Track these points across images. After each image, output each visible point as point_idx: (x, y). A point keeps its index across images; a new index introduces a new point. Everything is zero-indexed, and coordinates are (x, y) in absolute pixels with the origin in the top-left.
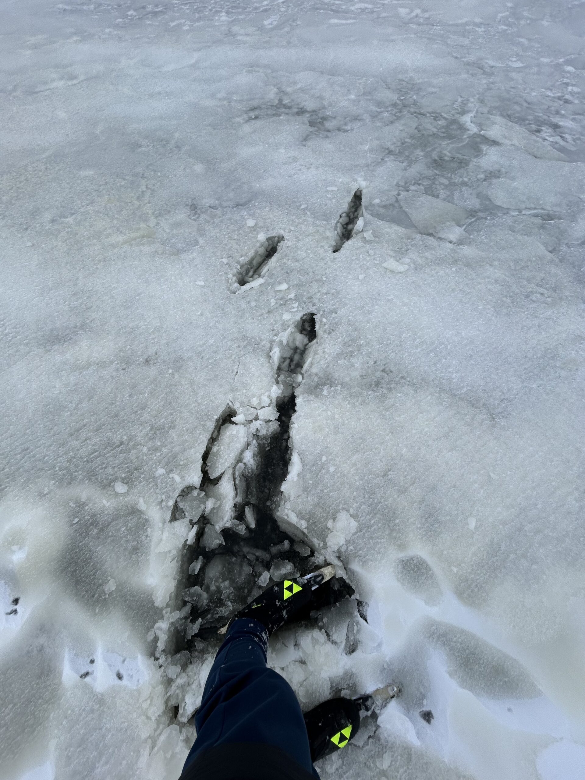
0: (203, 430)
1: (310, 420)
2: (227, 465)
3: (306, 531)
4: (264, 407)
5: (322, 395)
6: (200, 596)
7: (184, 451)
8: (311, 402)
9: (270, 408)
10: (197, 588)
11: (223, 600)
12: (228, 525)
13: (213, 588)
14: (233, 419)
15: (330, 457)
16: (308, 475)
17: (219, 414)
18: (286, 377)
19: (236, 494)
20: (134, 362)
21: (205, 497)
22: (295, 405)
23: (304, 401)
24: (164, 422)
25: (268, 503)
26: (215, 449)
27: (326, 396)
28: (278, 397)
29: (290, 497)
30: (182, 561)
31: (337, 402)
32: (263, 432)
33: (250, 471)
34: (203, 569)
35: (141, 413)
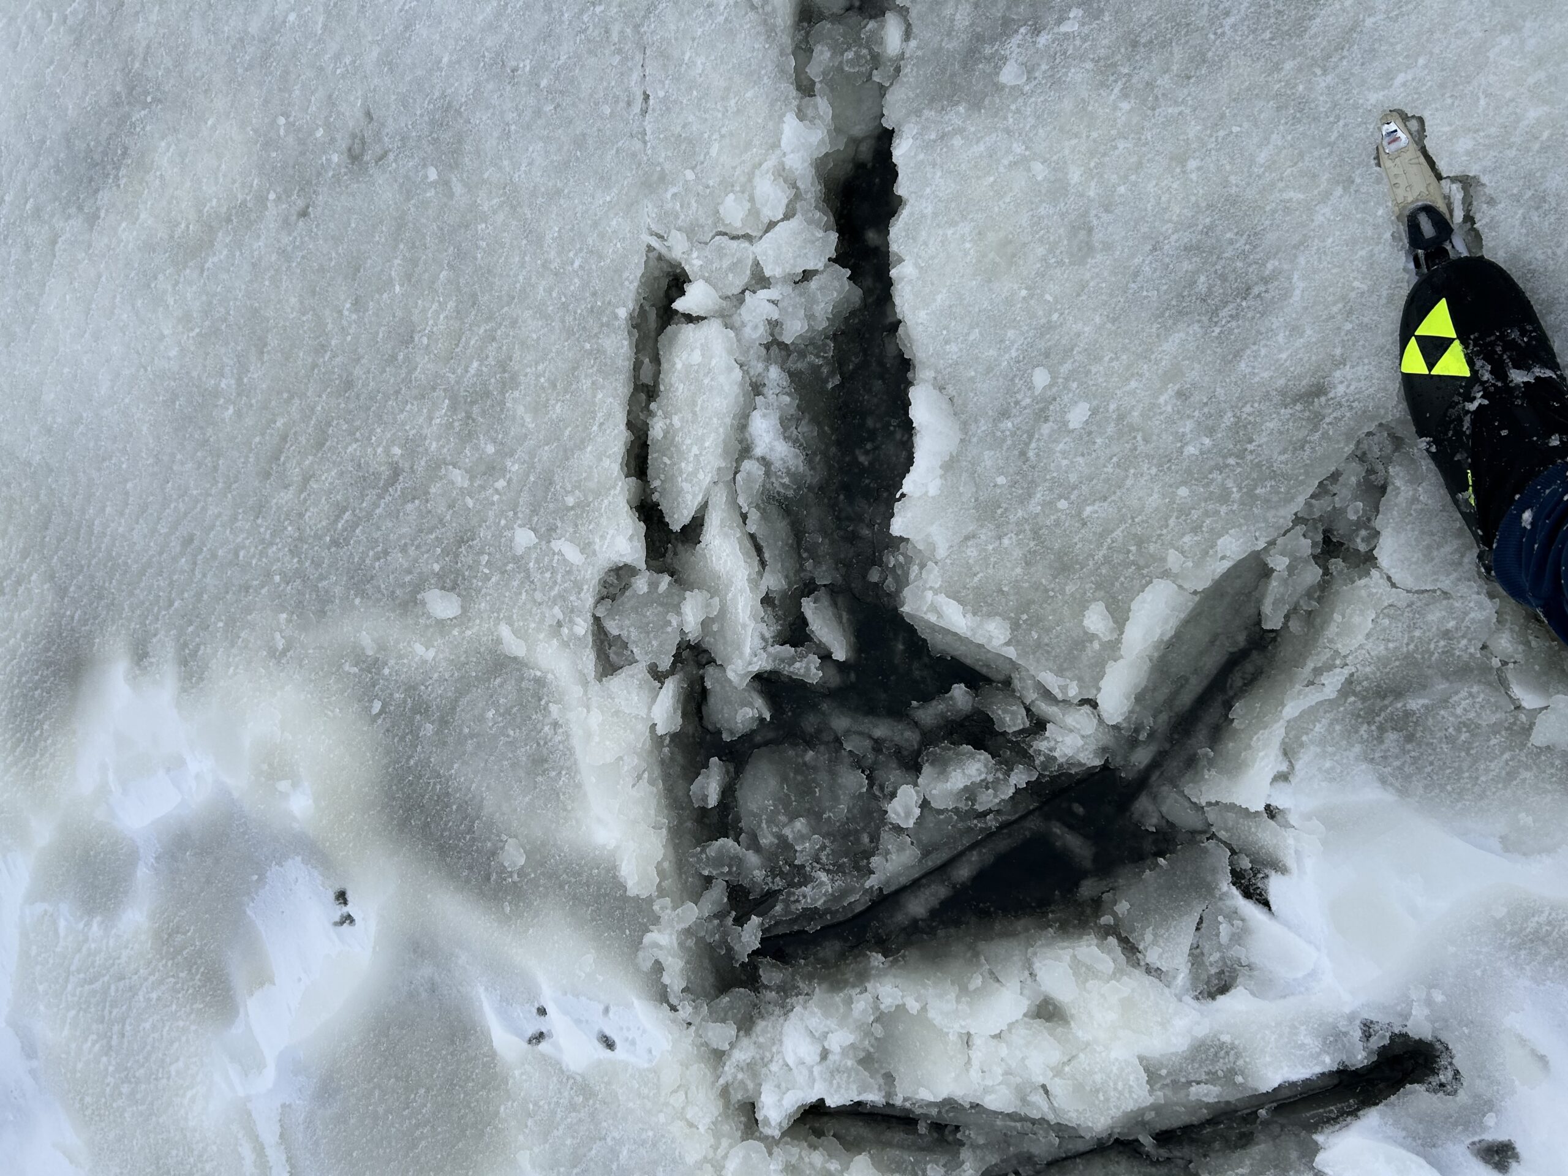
0: (599, 371)
1: (965, 228)
2: (705, 478)
3: (1011, 652)
4: (771, 225)
5: (999, 88)
6: (738, 861)
7: (567, 459)
8: (957, 141)
9: (794, 223)
10: (727, 844)
11: (803, 866)
12: (761, 664)
13: (767, 840)
14: (680, 305)
15: (1065, 368)
16: (989, 459)
17: (632, 295)
18: (838, 50)
19: (763, 563)
20: (319, 174)
21: (675, 589)
22: (890, 173)
23: (928, 146)
24: (479, 373)
25: (874, 576)
26: (657, 429)
27: (1017, 91)
28: (820, 165)
29: (933, 547)
30: (666, 777)
31: (1067, 104)
32: (794, 330)
33: (786, 480)
34: (728, 792)
35: (407, 358)
